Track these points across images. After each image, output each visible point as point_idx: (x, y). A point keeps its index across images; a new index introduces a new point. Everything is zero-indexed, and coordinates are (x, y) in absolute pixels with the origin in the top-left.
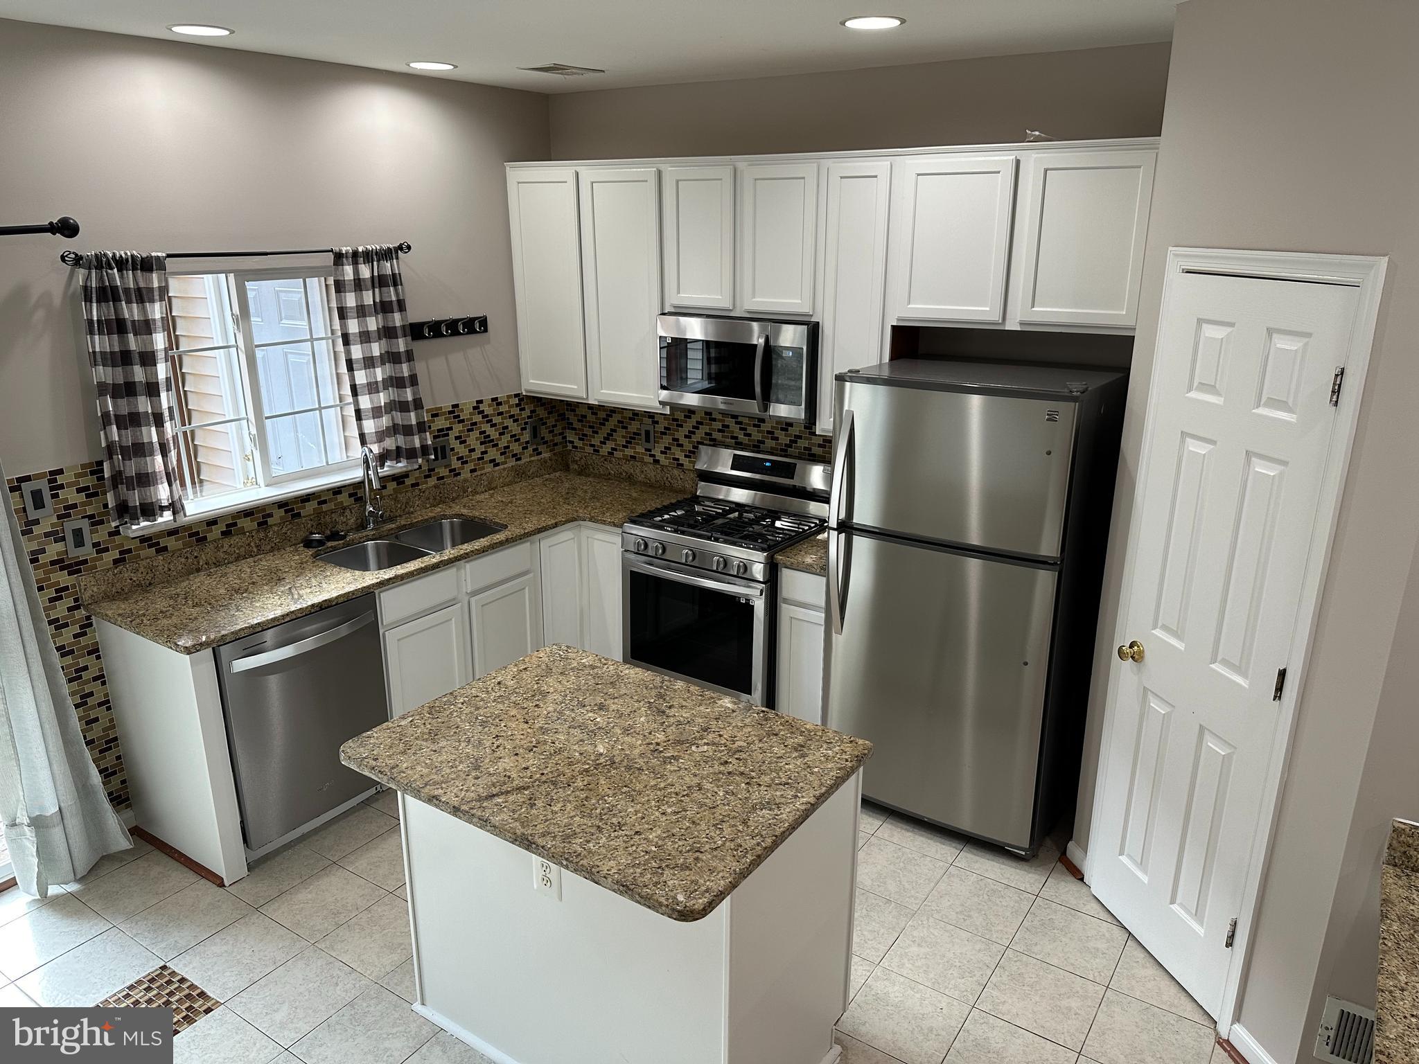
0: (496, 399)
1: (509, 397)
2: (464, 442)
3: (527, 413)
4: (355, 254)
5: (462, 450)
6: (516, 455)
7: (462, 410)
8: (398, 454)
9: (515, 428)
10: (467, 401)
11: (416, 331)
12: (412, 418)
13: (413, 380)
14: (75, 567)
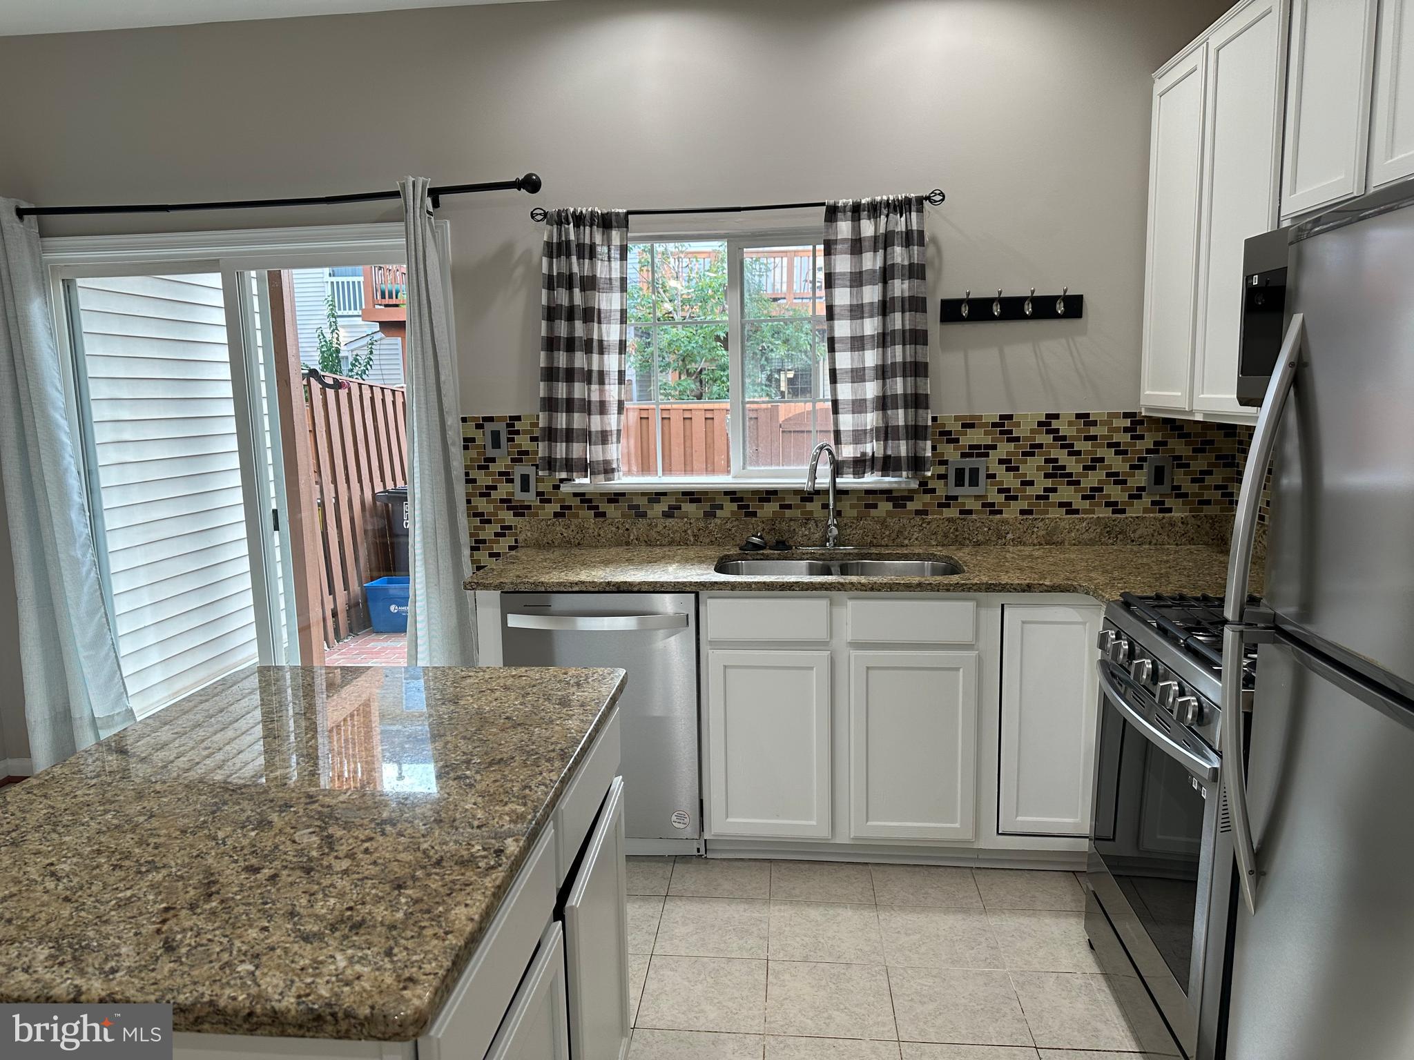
0: (1087, 415)
1: (1112, 415)
2: (1017, 469)
3: (1148, 443)
4: (856, 209)
5: (1010, 480)
6: (1116, 504)
7: (1018, 424)
8: (888, 464)
9: (1118, 464)
10: (1029, 412)
11: (951, 311)
12: (900, 417)
13: (917, 369)
14: (520, 510)
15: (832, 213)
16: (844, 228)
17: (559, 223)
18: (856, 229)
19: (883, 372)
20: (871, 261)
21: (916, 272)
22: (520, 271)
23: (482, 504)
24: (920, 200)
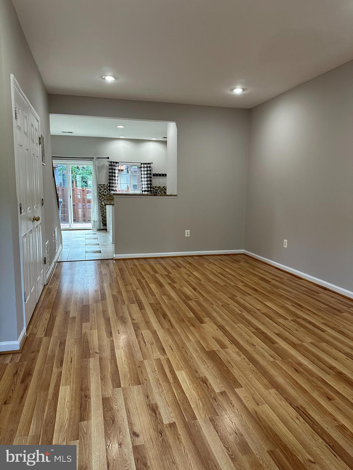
2: (161, 192)
4: (144, 163)
8: (148, 191)
10: (162, 186)
11: (154, 175)
12: (149, 186)
13: (151, 181)
14: (105, 195)
15: (141, 164)
16: (143, 165)
17: (111, 162)
18: (144, 166)
19: (147, 181)
20: (146, 169)
21: (150, 171)
22: (105, 167)
23: (100, 195)
24: (150, 163)
